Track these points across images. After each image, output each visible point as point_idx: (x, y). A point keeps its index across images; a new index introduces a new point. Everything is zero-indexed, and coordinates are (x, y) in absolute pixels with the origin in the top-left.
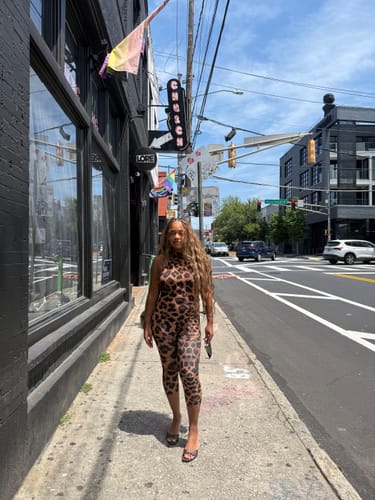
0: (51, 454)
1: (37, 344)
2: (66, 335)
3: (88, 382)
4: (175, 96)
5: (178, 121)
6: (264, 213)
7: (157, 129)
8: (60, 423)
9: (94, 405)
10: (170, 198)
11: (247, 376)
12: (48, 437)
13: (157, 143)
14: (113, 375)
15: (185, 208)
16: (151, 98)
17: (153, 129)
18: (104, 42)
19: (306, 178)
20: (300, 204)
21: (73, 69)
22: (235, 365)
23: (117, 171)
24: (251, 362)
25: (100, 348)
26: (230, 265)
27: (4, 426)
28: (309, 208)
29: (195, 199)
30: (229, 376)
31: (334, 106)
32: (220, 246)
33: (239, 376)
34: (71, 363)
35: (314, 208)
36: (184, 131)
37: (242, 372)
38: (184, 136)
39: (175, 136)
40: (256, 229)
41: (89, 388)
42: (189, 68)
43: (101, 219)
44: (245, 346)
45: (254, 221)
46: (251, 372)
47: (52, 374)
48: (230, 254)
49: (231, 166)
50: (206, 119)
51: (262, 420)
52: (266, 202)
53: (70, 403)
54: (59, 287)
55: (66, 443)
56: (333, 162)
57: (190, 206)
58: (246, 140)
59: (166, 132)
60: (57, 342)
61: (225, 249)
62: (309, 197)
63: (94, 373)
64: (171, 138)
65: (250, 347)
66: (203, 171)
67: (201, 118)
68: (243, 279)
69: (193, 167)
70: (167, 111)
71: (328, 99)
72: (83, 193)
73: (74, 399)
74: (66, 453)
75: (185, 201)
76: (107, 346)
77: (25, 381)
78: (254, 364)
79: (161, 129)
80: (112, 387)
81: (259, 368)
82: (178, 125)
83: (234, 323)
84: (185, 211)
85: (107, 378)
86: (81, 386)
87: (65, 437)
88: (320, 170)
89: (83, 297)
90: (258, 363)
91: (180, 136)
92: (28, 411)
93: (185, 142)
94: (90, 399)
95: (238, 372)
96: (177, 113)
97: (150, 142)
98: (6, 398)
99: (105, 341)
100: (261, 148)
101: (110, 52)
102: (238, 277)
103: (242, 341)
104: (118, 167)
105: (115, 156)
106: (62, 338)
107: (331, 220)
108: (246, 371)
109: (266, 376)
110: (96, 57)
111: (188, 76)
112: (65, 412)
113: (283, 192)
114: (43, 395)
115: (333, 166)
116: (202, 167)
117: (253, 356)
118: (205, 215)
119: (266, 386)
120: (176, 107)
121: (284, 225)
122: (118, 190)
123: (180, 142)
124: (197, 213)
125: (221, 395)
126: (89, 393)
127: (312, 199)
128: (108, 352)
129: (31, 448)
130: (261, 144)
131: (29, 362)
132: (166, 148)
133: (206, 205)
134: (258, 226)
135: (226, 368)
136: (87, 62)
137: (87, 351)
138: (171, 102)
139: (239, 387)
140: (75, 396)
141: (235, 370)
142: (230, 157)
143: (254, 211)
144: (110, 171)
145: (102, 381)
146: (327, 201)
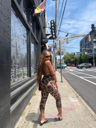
0: (18, 126)
1: (14, 91)
2: (23, 88)
3: (30, 102)
4: (53, 25)
5: (53, 31)
6: (76, 56)
7: (48, 33)
8: (21, 115)
9: (32, 109)
10: (51, 52)
11: (77, 101)
12: (17, 120)
13: (48, 37)
14: (37, 100)
15: (56, 53)
16: (46, 26)
17: (47, 33)
18: (34, 6)
19: (87, 46)
20: (86, 53)
21: (25, 14)
22: (73, 97)
23: (38, 43)
24: (77, 97)
25: (33, 92)
26: (67, 70)
27: (1, 119)
28: (88, 54)
29: (59, 50)
30: (71, 101)
31: (94, 27)
32: (64, 65)
33: (75, 101)
34: (25, 96)
35: (90, 54)
36: (55, 34)
37: (75, 100)
38: (55, 35)
39: (53, 35)
40: (74, 60)
41: (30, 104)
42: (56, 18)
43: (33, 57)
44: (75, 92)
45: (73, 58)
46: (78, 100)
47: (19, 100)
48: (67, 67)
49: (67, 43)
50: (60, 31)
51: (84, 116)
52: (76, 53)
53: (24, 109)
54: (23, 75)
55: (23, 122)
56: (94, 42)
57: (57, 53)
58: (71, 36)
59: (50, 34)
60: (21, 90)
61: (66, 65)
62: (88, 51)
63: (32, 99)
64: (52, 36)
65: (76, 92)
66: (61, 43)
67: (59, 31)
68: (71, 73)
69: (58, 42)
70: (50, 29)
71: (93, 25)
72: (28, 48)
73: (26, 107)
74: (23, 126)
75: (56, 51)
76: (35, 91)
77: (9, 103)
78: (79, 97)
79: (49, 34)
80: (37, 104)
81: (80, 98)
82: (53, 32)
83: (71, 85)
84: (56, 54)
85: (35, 101)
86: (28, 103)
87: (23, 120)
88: (91, 44)
89: (29, 77)
90: (80, 97)
91: (54, 35)
92: (11, 112)
93: (55, 36)
94: (30, 107)
95: (74, 100)
96: (53, 29)
97: (46, 37)
98: (2, 109)
99: (35, 89)
100: (75, 38)
101: (36, 9)
102: (70, 73)
103: (74, 90)
104: (38, 42)
105: (37, 39)
106: (22, 89)
107: (94, 57)
108: (76, 99)
109: (83, 101)
110: (32, 10)
111: (56, 20)
112: (23, 111)
113: (81, 50)
114: (16, 107)
115: (94, 43)
116: (61, 41)
117: (78, 95)
118: (62, 55)
119: (83, 104)
120: (53, 28)
121: (82, 59)
122: (38, 48)
123: (54, 37)
124: (59, 54)
125: (70, 107)
126: (30, 105)
127: (89, 52)
128: (36, 93)
129: (12, 124)
130: (75, 37)
131: (11, 96)
132: (50, 38)
133: (62, 52)
134: (74, 59)
135: (70, 98)
136: (29, 12)
137: (30, 93)
138: (52, 26)
139: (75, 104)
140: (26, 106)
141: (73, 99)
142: (67, 40)
143: (73, 55)
144: (36, 43)
145: (34, 101)
146: (93, 52)
